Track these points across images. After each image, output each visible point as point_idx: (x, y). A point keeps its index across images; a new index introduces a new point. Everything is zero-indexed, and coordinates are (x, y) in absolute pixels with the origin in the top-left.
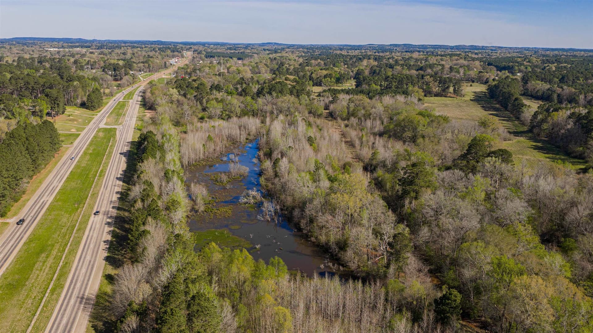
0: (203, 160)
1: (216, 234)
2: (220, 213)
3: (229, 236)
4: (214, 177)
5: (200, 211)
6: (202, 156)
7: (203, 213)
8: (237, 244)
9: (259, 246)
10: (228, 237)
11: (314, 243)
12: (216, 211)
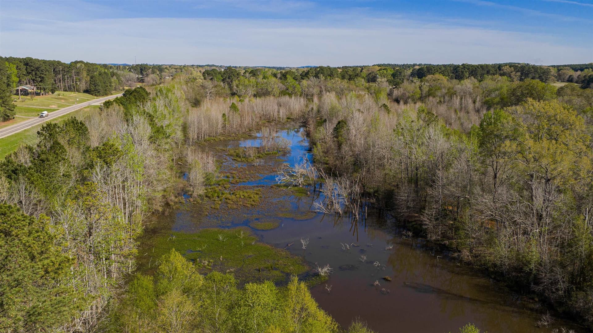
0: (222, 134)
1: (218, 240)
2: (235, 199)
3: (250, 244)
4: (235, 152)
5: (195, 194)
6: (220, 130)
7: (202, 199)
8: (269, 264)
9: (325, 269)
10: (246, 245)
11: (469, 264)
12: (229, 196)
